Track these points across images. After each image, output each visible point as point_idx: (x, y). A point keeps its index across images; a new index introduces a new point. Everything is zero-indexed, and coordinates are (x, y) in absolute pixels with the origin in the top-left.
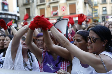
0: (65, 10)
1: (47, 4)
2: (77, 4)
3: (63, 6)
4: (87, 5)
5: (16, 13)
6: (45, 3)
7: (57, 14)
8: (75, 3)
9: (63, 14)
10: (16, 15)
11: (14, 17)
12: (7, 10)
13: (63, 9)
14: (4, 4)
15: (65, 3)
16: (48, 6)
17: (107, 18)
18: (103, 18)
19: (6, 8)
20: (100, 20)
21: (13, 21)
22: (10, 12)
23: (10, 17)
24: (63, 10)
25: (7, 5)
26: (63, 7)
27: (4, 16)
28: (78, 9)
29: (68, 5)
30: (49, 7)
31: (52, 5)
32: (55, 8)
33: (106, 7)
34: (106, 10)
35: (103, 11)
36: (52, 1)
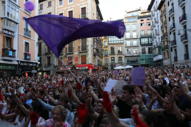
1: (64, 55)
4: (97, 56)
5: (37, 62)
6: (63, 53)
7: (71, 63)
8: (86, 55)
9: (76, 63)
10: (36, 63)
11: (35, 65)
12: (29, 59)
14: (26, 55)
15: (78, 55)
17: (115, 66)
18: (112, 66)
19: (28, 57)
20: (109, 68)
21: (34, 68)
22: (31, 61)
23: (31, 65)
25: (29, 55)
27: (26, 64)
28: (88, 60)
29: (80, 56)
30: (66, 57)
31: (68, 56)
32: (70, 58)
33: (114, 57)
34: (114, 60)
35: (112, 60)
36: (68, 53)
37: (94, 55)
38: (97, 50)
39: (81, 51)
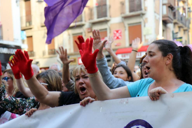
0: (120, 37)
1: (87, 25)
2: (145, 26)
3: (117, 29)
6: (83, 23)
8: (140, 23)
9: (116, 46)
13: (118, 35)
15: (120, 23)
16: (88, 29)
24: (118, 38)
26: (117, 31)
28: (145, 36)
29: (127, 27)
32: (103, 34)
36: (96, 19)
37: (165, 23)
38: (171, 8)
39: (128, 13)
